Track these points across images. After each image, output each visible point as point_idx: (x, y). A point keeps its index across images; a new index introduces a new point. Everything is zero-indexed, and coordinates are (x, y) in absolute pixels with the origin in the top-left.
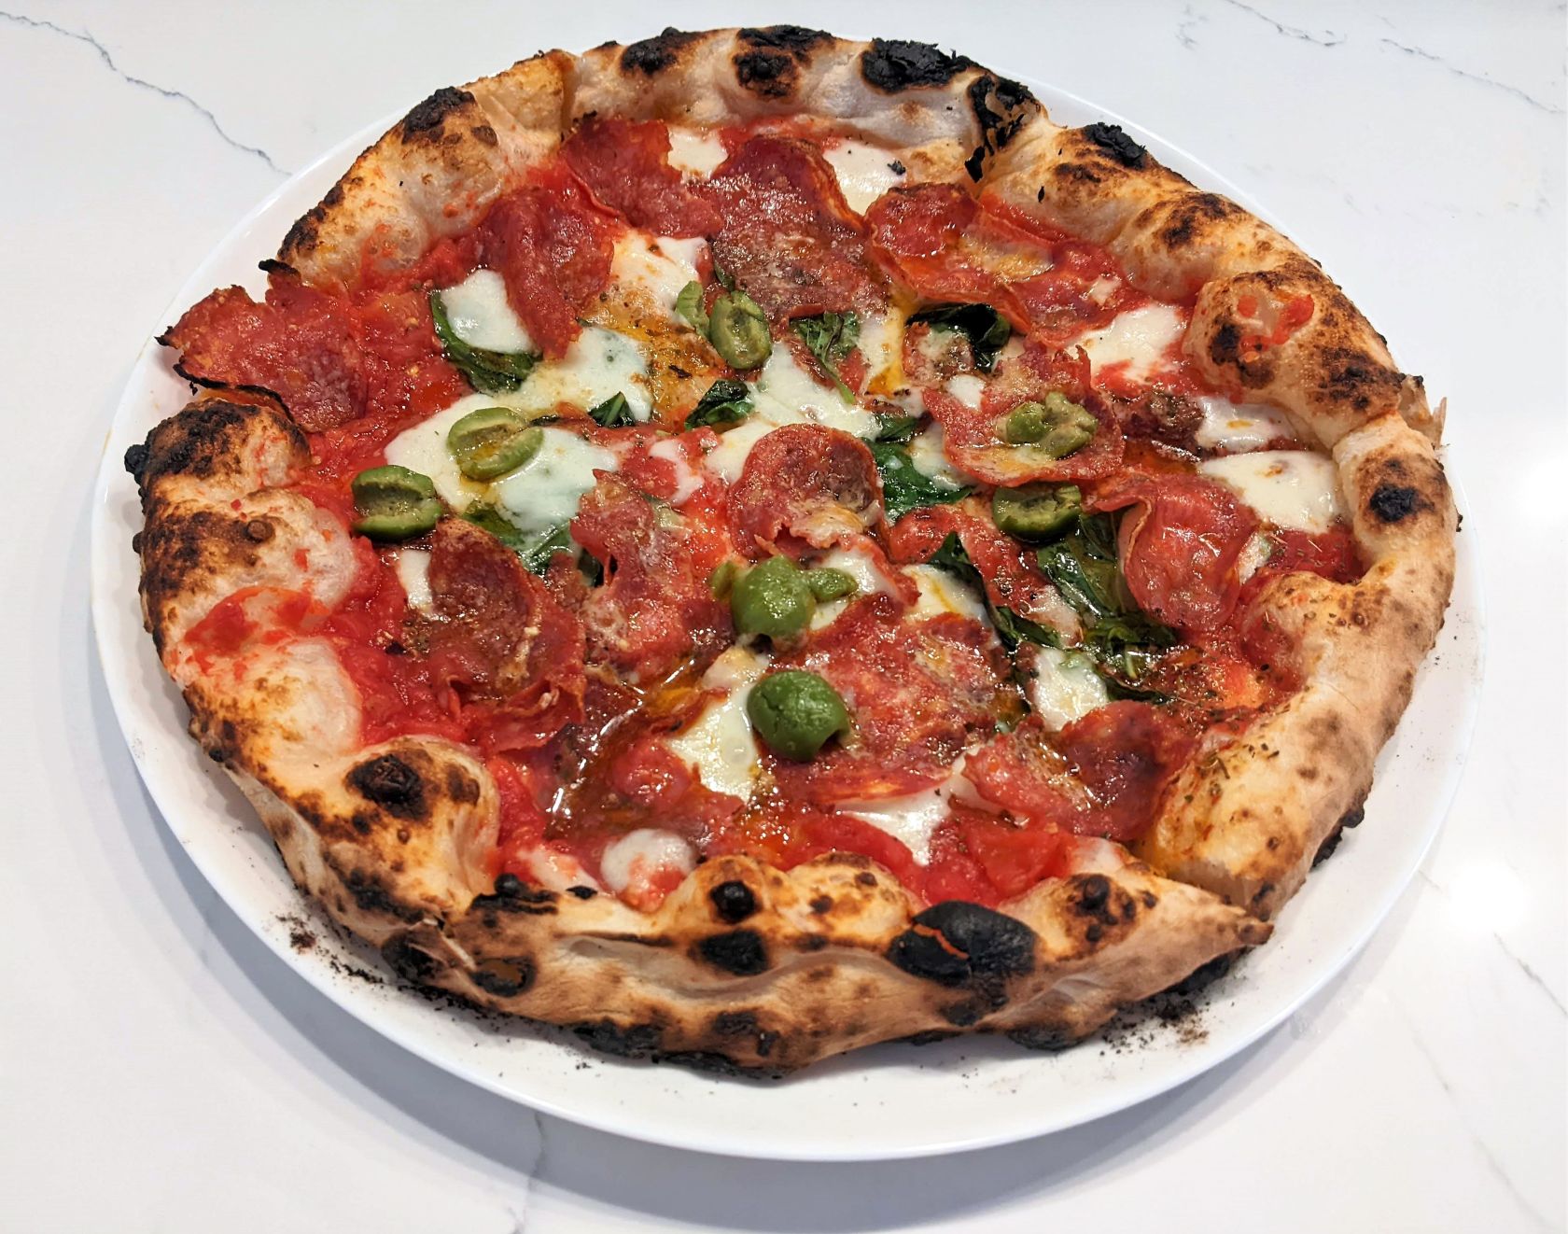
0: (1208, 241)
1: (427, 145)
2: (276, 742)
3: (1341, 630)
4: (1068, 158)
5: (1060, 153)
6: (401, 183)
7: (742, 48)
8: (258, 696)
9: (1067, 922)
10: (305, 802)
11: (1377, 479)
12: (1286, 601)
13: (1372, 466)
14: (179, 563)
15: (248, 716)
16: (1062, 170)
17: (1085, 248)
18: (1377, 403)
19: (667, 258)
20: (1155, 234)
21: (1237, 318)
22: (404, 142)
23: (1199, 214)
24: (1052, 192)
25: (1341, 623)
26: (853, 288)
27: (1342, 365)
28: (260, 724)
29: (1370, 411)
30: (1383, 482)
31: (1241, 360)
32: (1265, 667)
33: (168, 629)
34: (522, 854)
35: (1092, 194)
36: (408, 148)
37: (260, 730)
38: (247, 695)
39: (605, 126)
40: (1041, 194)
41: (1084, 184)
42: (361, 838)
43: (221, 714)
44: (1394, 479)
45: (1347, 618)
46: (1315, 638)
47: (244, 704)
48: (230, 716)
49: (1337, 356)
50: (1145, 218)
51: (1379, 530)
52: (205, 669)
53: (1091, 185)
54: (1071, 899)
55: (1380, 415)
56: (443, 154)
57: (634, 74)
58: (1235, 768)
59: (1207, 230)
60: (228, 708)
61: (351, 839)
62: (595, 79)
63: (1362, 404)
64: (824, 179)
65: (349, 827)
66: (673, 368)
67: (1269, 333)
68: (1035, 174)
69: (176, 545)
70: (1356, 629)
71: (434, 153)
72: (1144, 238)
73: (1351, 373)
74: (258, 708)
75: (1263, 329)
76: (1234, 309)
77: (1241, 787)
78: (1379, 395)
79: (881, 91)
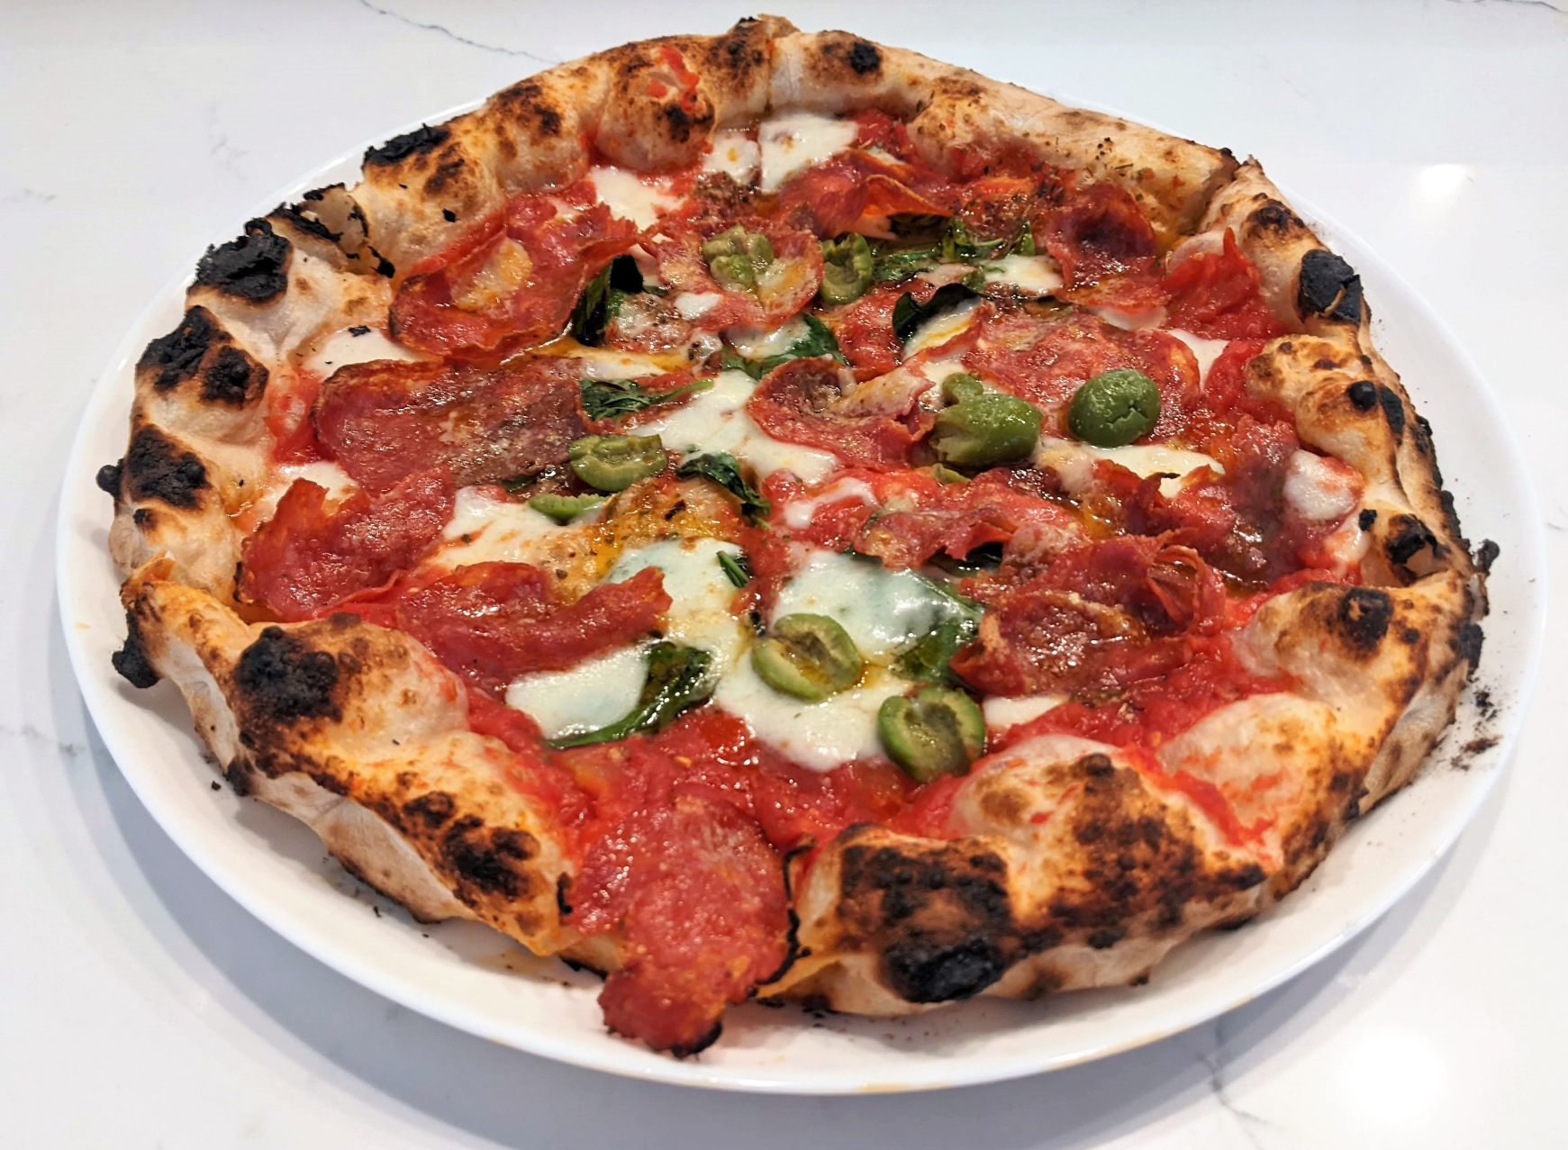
0: (563, 105)
1: (360, 682)
2: (1343, 728)
3: (983, 102)
4: (418, 181)
5: (404, 187)
7: (191, 388)
8: (1300, 748)
10: (1400, 694)
11: (837, 63)
12: (949, 132)
13: (821, 65)
15: (1326, 754)
16: (434, 187)
18: (762, 47)
19: (484, 527)
20: (534, 142)
21: (663, 101)
22: (337, 717)
23: (532, 100)
24: (452, 205)
25: (977, 102)
27: (723, 54)
28: (1332, 740)
29: (766, 56)
30: (841, 59)
31: (699, 116)
32: (986, 171)
33: (1239, 861)
35: (472, 172)
36: (350, 715)
37: (1338, 742)
38: (1301, 761)
40: (449, 216)
41: (461, 172)
42: (1423, 636)
43: (1322, 795)
44: (841, 53)
45: (971, 98)
46: (983, 121)
47: (1314, 762)
48: (1326, 781)
49: (716, 55)
50: (508, 148)
51: (880, 74)
52: (1262, 826)
53: (464, 168)
55: (772, 50)
57: (201, 499)
58: (1121, 161)
59: (550, 101)
60: (1318, 782)
61: (1425, 647)
62: (194, 546)
63: (759, 60)
65: (1418, 646)
66: (668, 517)
67: (684, 87)
70: (982, 95)
71: (374, 676)
72: (527, 156)
73: (733, 52)
74: (1314, 744)
75: (681, 91)
76: (655, 99)
77: (1141, 157)
78: (756, 43)
79: (279, 296)
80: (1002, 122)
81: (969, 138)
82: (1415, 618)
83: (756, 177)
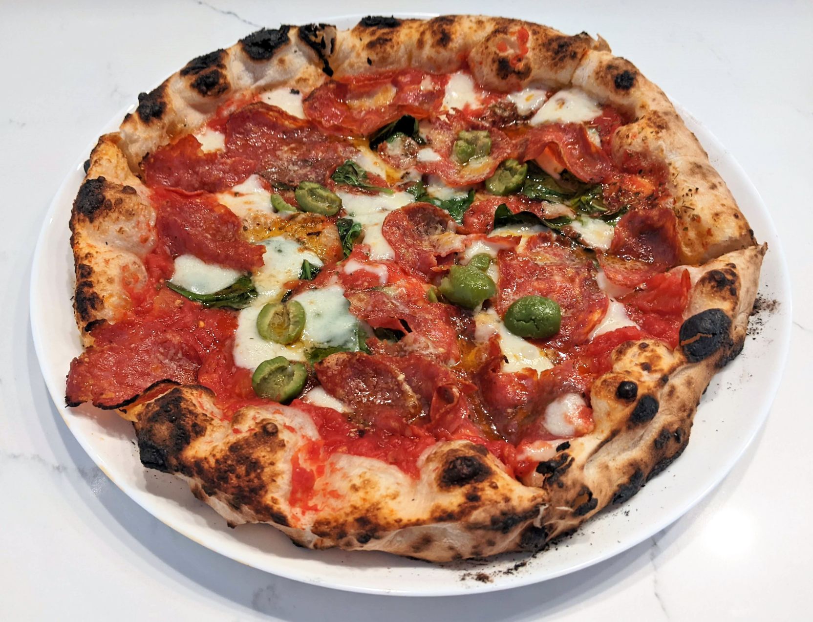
0: (458, 34)
1: (107, 214)
2: (392, 504)
3: (660, 134)
4: (367, 39)
5: (361, 40)
6: (107, 243)
7: (190, 79)
8: (361, 494)
9: (720, 296)
10: (437, 514)
11: (609, 77)
12: (629, 141)
13: (602, 74)
14: (253, 475)
15: (367, 505)
16: (371, 45)
17: (404, 73)
18: (580, 51)
19: (247, 194)
20: (433, 46)
21: (502, 54)
22: (91, 221)
23: (444, 26)
24: (374, 57)
25: (657, 133)
26: (336, 151)
27: (555, 45)
28: (378, 503)
29: (579, 56)
30: (612, 76)
31: (516, 70)
32: (640, 172)
33: (280, 509)
34: (520, 458)
35: (392, 47)
36: (96, 223)
37: (380, 506)
38: (356, 499)
39: (156, 157)
40: (369, 61)
41: (386, 45)
42: (480, 503)
43: (350, 519)
44: (615, 72)
45: (657, 129)
46: (652, 144)
47: (359, 503)
48: (357, 516)
49: (550, 44)
50: (421, 43)
51: (628, 94)
52: (315, 509)
53: (389, 44)
54: (713, 287)
55: (584, 55)
56: (120, 212)
57: (152, 122)
58: (691, 204)
59: (453, 30)
60: (352, 512)
61: (475, 508)
62: (136, 137)
63: (574, 56)
64: (276, 114)
65: (471, 504)
66: (309, 234)
67: (518, 52)
68: (358, 55)
69: (242, 470)
70: (664, 131)
71: (114, 215)
72: (428, 51)
73: (561, 46)
74: (368, 497)
75: (515, 53)
76: (498, 52)
77: (702, 208)
78: (578, 47)
79: (264, 61)
80: (662, 151)
81: (639, 149)
82: (488, 493)
83: (532, 114)
